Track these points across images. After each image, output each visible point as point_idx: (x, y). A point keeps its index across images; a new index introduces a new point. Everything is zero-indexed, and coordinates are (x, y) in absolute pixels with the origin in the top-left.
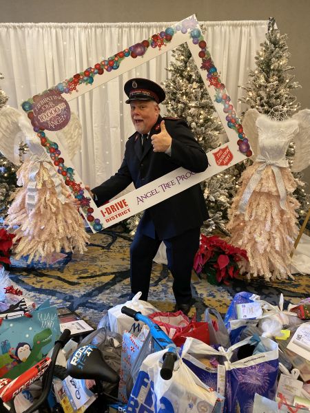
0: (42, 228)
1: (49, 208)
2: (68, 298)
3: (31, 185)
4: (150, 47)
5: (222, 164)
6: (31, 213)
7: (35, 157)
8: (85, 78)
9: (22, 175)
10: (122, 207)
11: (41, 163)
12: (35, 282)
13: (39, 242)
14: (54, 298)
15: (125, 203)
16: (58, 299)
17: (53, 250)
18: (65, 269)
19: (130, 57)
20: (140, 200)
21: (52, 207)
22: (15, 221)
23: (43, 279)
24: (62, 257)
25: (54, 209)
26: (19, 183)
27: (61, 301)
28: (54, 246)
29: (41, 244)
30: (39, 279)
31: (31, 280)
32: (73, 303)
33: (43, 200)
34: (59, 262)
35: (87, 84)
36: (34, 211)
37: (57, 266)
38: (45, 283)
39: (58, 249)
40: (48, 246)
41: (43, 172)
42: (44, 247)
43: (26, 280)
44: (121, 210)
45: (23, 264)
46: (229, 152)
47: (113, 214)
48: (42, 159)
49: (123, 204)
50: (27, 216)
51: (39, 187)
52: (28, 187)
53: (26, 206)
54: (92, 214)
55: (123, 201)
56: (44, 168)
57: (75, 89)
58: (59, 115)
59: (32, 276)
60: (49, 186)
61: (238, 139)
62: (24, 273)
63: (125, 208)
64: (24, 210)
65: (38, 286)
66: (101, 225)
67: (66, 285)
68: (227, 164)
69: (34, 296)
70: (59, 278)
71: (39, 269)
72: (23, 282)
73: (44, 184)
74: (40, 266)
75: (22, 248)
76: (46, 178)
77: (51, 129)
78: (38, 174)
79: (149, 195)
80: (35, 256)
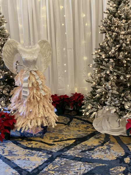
0: (31, 111)
1: (35, 98)
2: (49, 152)
3: (25, 85)
6: (25, 102)
7: (27, 68)
9: (19, 80)
11: (31, 72)
12: (28, 144)
13: (28, 119)
14: (41, 152)
16: (43, 153)
17: (36, 124)
18: (44, 137)
21: (38, 98)
22: (14, 108)
23: (32, 142)
25: (39, 99)
26: (17, 83)
27: (45, 154)
28: (37, 122)
29: (30, 121)
30: (29, 142)
31: (25, 143)
32: (52, 156)
33: (32, 94)
34: (40, 133)
36: (26, 101)
37: (39, 135)
38: (34, 144)
39: (39, 124)
40: (34, 123)
41: (32, 77)
42: (31, 123)
43: (22, 143)
45: (18, 135)
48: (31, 69)
50: (22, 104)
51: (30, 86)
52: (23, 86)
53: (21, 97)
56: (32, 74)
59: (25, 141)
60: (36, 85)
62: (20, 140)
64: (20, 100)
65: (30, 146)
67: (47, 146)
69: (29, 152)
70: (41, 142)
71: (29, 137)
72: (20, 144)
73: (33, 84)
74: (28, 135)
75: (19, 124)
76: (34, 81)
78: (29, 78)
80: (25, 128)
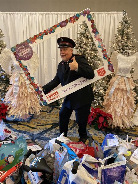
0: (20, 103)
1: (24, 94)
2: (31, 135)
3: (16, 84)
4: (69, 23)
5: (101, 75)
6: (16, 96)
7: (18, 71)
8: (39, 37)
9: (12, 80)
10: (56, 95)
11: (21, 74)
12: (17, 127)
13: (19, 109)
14: (25, 134)
15: (57, 93)
16: (27, 135)
17: (25, 113)
18: (31, 122)
19: (60, 27)
20: (64, 91)
22: (9, 100)
23: (21, 126)
24: (29, 116)
25: (26, 95)
26: (10, 83)
27: (28, 136)
28: (26, 111)
29: (20, 110)
30: (18, 126)
31: (15, 126)
32: (33, 137)
33: (21, 91)
35: (40, 39)
37: (27, 120)
38: (22, 128)
39: (28, 113)
40: (23, 111)
41: (21, 78)
42: (21, 112)
43: (13, 126)
44: (55, 96)
45: (12, 119)
46: (104, 70)
47: (52, 98)
49: (56, 93)
50: (14, 98)
51: (20, 85)
53: (14, 93)
54: (43, 98)
55: (57, 92)
56: (22, 77)
57: (35, 41)
58: (27, 53)
59: (15, 124)
60: (24, 85)
61: (108, 64)
62: (12, 123)
63: (57, 95)
64: (12, 95)
65: (18, 129)
66: (47, 103)
67: (31, 129)
68: (103, 75)
69: (16, 134)
70: (28, 126)
71: (19, 121)
72: (12, 127)
73: (22, 84)
75: (11, 112)
76: (23, 81)
77: (24, 60)
78: (19, 79)
79: (68, 89)
80: (17, 116)
